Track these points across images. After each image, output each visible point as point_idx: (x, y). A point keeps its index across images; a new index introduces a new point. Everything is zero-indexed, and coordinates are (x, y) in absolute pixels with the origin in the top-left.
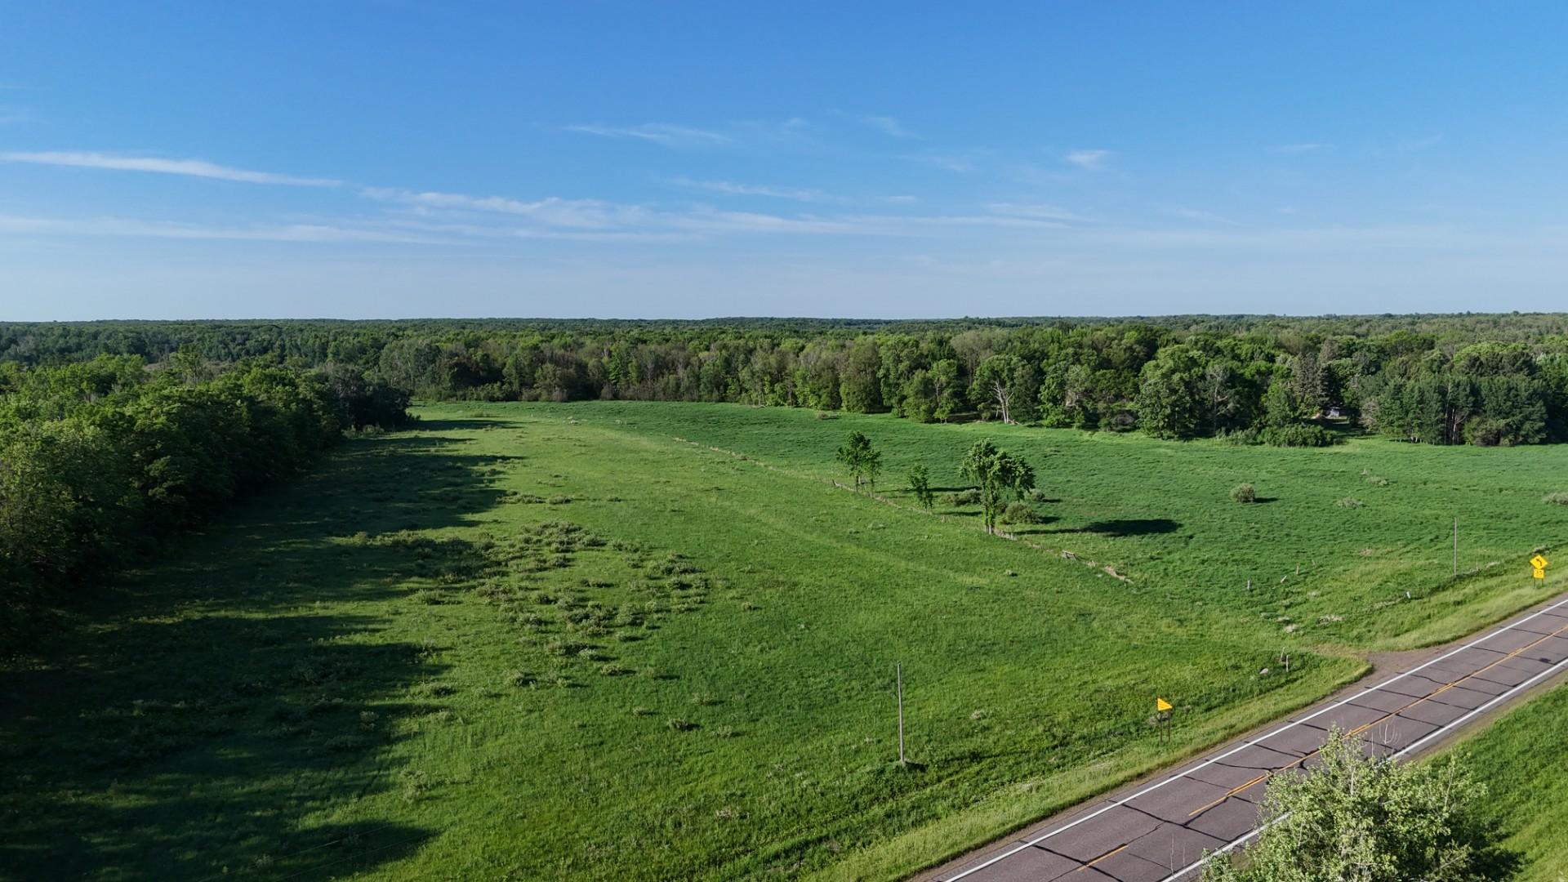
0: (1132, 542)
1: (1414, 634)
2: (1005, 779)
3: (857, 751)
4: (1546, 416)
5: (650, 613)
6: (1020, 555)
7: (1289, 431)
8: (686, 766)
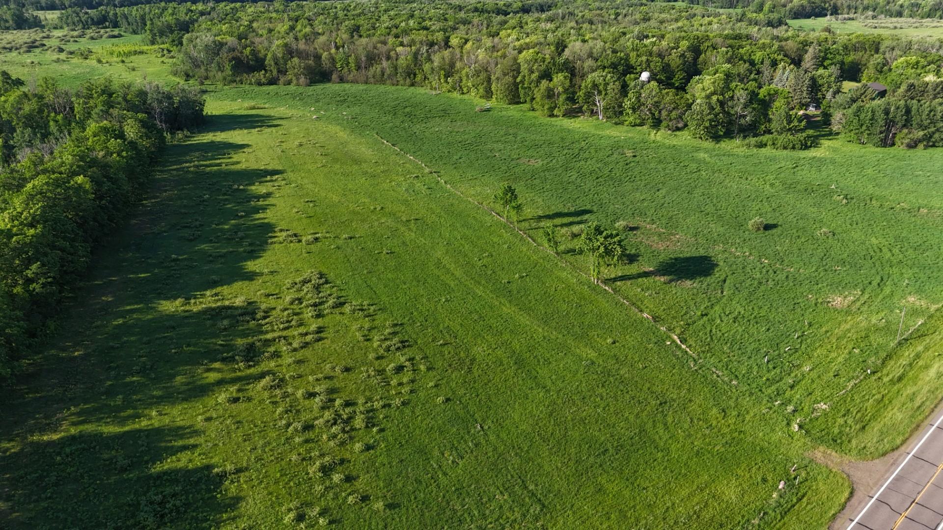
7: (784, 138)
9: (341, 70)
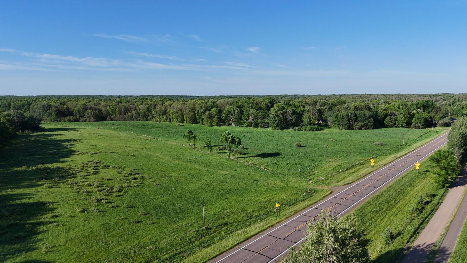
0: (268, 160)
1: (342, 182)
2: (234, 230)
3: (191, 225)
4: (373, 122)
5: (125, 187)
6: (237, 164)
7: (309, 127)
8: (137, 234)
9: (112, 116)
